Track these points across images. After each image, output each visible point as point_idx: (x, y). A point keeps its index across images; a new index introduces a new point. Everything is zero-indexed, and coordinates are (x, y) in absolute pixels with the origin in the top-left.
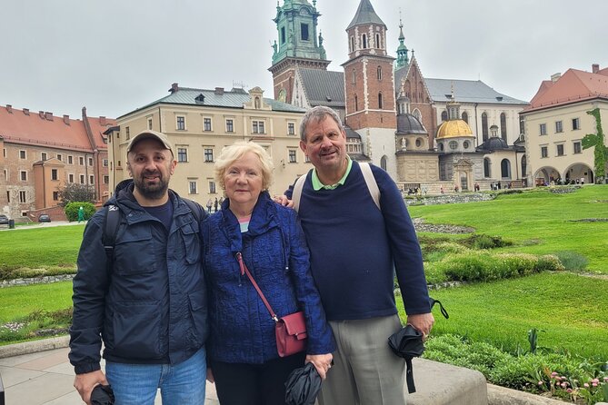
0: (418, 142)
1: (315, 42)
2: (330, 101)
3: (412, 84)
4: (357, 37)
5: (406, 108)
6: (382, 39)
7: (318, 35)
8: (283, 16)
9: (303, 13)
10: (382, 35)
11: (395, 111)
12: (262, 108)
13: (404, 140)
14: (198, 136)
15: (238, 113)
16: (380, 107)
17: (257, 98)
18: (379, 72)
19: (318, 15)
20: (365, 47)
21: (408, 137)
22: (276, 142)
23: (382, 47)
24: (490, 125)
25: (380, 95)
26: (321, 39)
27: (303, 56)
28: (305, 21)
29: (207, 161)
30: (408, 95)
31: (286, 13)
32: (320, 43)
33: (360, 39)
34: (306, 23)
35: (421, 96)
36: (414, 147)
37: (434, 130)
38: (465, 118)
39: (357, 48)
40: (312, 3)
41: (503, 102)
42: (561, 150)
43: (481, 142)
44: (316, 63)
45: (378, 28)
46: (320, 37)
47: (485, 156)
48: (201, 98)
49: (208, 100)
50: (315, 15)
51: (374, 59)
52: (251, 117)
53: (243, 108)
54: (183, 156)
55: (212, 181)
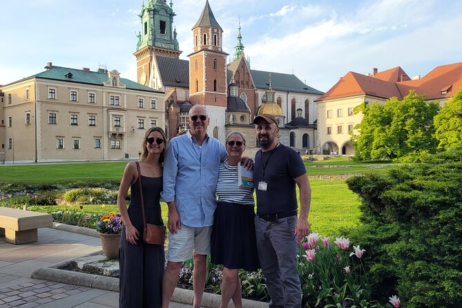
0: (242, 118)
1: (171, 36)
3: (241, 75)
4: (200, 36)
5: (235, 92)
6: (219, 38)
7: (173, 30)
8: (146, 13)
9: (162, 12)
10: (218, 36)
11: (226, 93)
12: (118, 86)
13: (231, 116)
14: (66, 104)
15: (98, 89)
16: (215, 90)
17: (115, 78)
18: (215, 63)
19: (174, 15)
20: (205, 44)
21: (234, 113)
22: (130, 112)
23: (219, 45)
24: (297, 108)
25: (215, 81)
26: (175, 33)
27: (160, 46)
28: (164, 19)
29: (72, 124)
30: (238, 82)
31: (149, 11)
32: (175, 37)
33: (202, 37)
34: (164, 20)
35: (247, 83)
36: (239, 121)
37: (256, 109)
38: (279, 102)
39: (199, 44)
40: (169, 5)
41: (308, 91)
42: (340, 129)
43: (290, 120)
44: (171, 52)
45: (216, 31)
46: (175, 32)
47: (292, 130)
48: (70, 75)
49: (76, 77)
50: (172, 15)
51: (212, 53)
52: (109, 93)
53: (103, 85)
54: (53, 119)
55: (76, 139)
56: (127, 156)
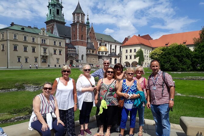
0: (93, 52)
1: (61, 16)
2: (66, 35)
3: (92, 34)
5: (90, 41)
7: (62, 14)
8: (50, 6)
9: (58, 6)
10: (83, 17)
11: (86, 41)
12: (45, 35)
14: (22, 42)
15: (36, 36)
16: (82, 40)
17: (43, 31)
18: (82, 28)
20: (78, 20)
21: (90, 50)
22: (50, 47)
23: (83, 21)
24: (112, 49)
25: (82, 36)
27: (57, 20)
30: (90, 37)
31: (52, 5)
33: (77, 17)
34: (58, 9)
35: (94, 38)
36: (91, 53)
37: (97, 48)
38: (106, 46)
39: (76, 20)
40: (61, 3)
41: (116, 42)
42: (131, 57)
43: (110, 53)
44: (61, 23)
45: (82, 15)
46: (63, 15)
47: (111, 57)
48: (23, 29)
49: (26, 30)
50: (62, 7)
51: (81, 24)
52: (41, 38)
53: (38, 34)
54: (15, 49)
55: (26, 58)
56: (49, 66)
